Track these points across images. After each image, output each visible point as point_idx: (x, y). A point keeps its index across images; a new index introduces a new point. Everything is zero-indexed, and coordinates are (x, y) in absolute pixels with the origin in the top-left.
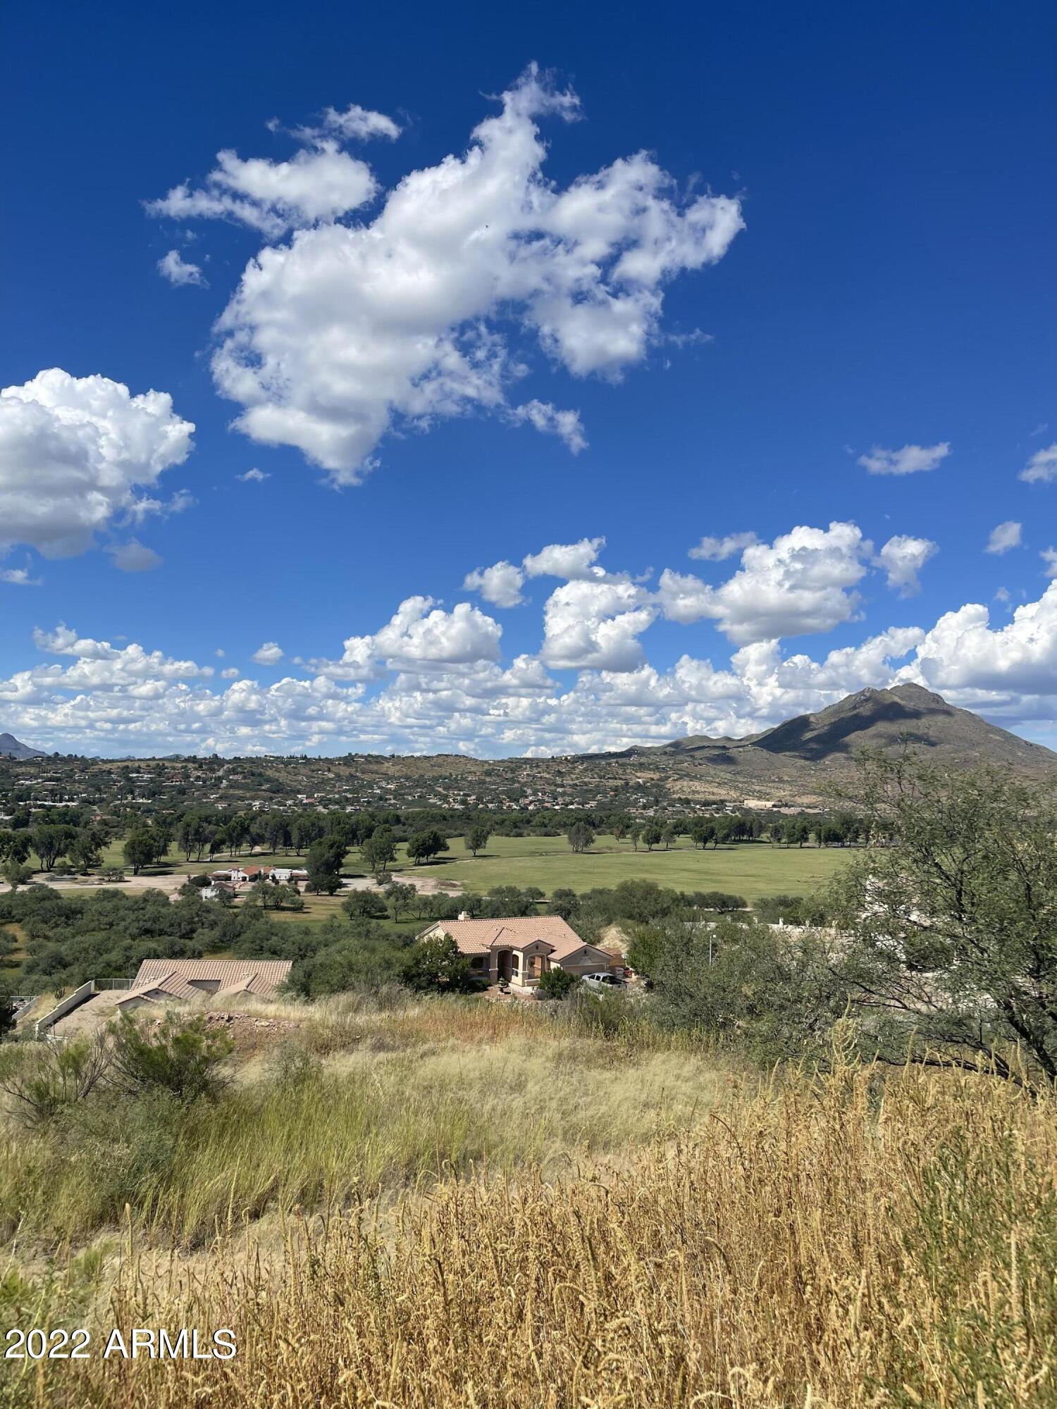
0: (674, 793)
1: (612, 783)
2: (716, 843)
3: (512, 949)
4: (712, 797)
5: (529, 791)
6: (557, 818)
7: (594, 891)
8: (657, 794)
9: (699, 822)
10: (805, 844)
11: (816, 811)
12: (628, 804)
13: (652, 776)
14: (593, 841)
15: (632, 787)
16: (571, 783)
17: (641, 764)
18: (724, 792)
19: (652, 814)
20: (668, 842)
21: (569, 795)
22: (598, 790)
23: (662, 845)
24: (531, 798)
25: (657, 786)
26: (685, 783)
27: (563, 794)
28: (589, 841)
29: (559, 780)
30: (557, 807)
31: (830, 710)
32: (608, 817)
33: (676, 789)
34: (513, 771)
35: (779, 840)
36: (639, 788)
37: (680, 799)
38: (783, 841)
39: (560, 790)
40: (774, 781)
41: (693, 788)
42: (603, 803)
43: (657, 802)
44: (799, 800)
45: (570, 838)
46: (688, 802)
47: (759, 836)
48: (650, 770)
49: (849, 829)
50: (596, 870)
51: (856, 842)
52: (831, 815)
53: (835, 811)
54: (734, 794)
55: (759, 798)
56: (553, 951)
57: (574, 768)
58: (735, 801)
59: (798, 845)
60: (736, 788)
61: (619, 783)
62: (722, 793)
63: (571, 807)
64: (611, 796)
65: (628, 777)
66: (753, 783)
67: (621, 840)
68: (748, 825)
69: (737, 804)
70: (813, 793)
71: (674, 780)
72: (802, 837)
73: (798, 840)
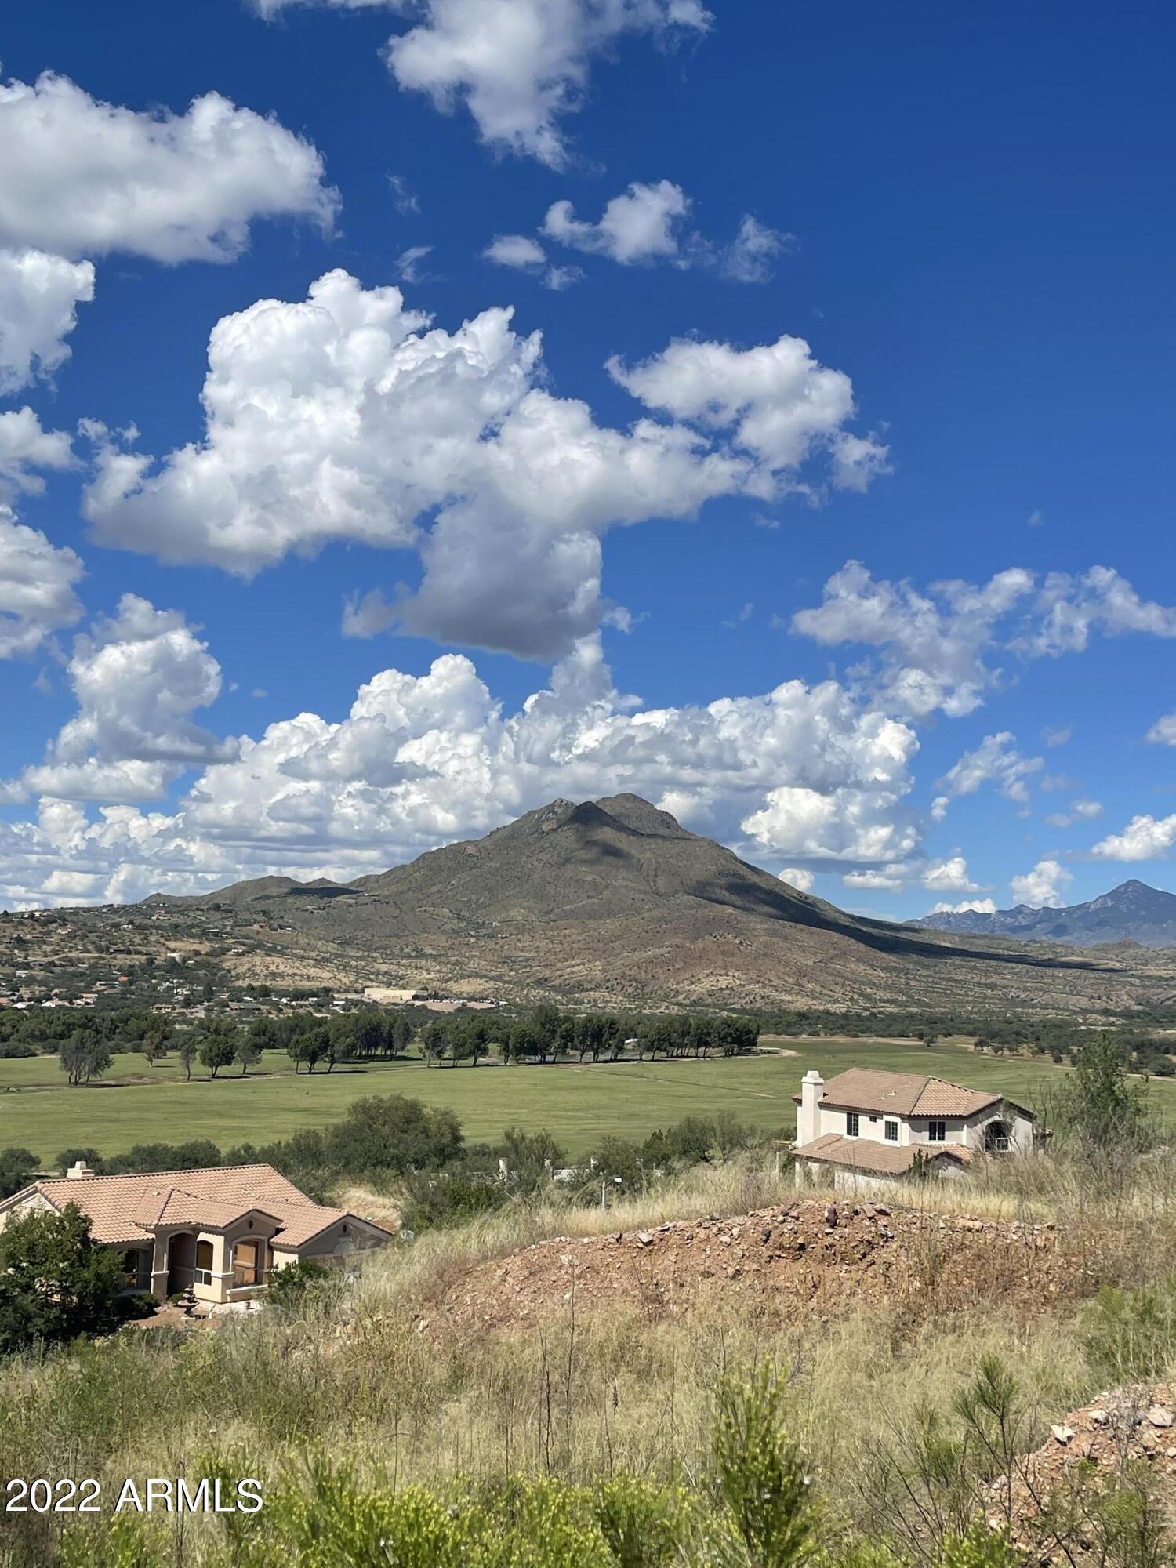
0: (237, 977)
1: (122, 960)
2: (333, 1062)
3: (197, 1229)
4: (305, 984)
6: (25, 1026)
7: (137, 1150)
8: (208, 978)
9: (297, 1025)
10: (481, 1060)
11: (486, 1005)
12: (154, 998)
13: (197, 947)
14: (109, 1063)
15: (159, 968)
16: (46, 960)
17: (175, 927)
18: (326, 975)
19: (202, 1014)
20: (245, 1062)
21: (41, 983)
22: (95, 973)
23: (236, 1068)
25: (207, 966)
26: (258, 960)
27: (30, 981)
28: (101, 1064)
29: (19, 956)
30: (20, 1005)
31: (499, 835)
32: (126, 1021)
33: (242, 970)
35: (439, 1054)
36: (174, 969)
37: (251, 988)
38: (446, 1055)
39: (23, 974)
40: (409, 957)
41: (273, 968)
42: (108, 996)
43: (209, 994)
44: (455, 987)
45: (64, 1060)
46: (265, 992)
47: (403, 1049)
48: (193, 936)
49: (553, 1032)
50: (123, 1116)
51: (564, 1053)
52: (509, 1011)
53: (516, 1005)
54: (345, 979)
55: (389, 985)
56: (279, 1231)
57: (49, 933)
58: (347, 991)
59: (471, 1061)
60: (346, 968)
61: (137, 960)
62: (324, 977)
63: (48, 1004)
64: (123, 984)
65: (152, 949)
66: (375, 960)
67: (156, 1062)
68: (385, 1029)
69: (352, 996)
70: (475, 975)
71: (238, 955)
72: (478, 1047)
73: (471, 1053)
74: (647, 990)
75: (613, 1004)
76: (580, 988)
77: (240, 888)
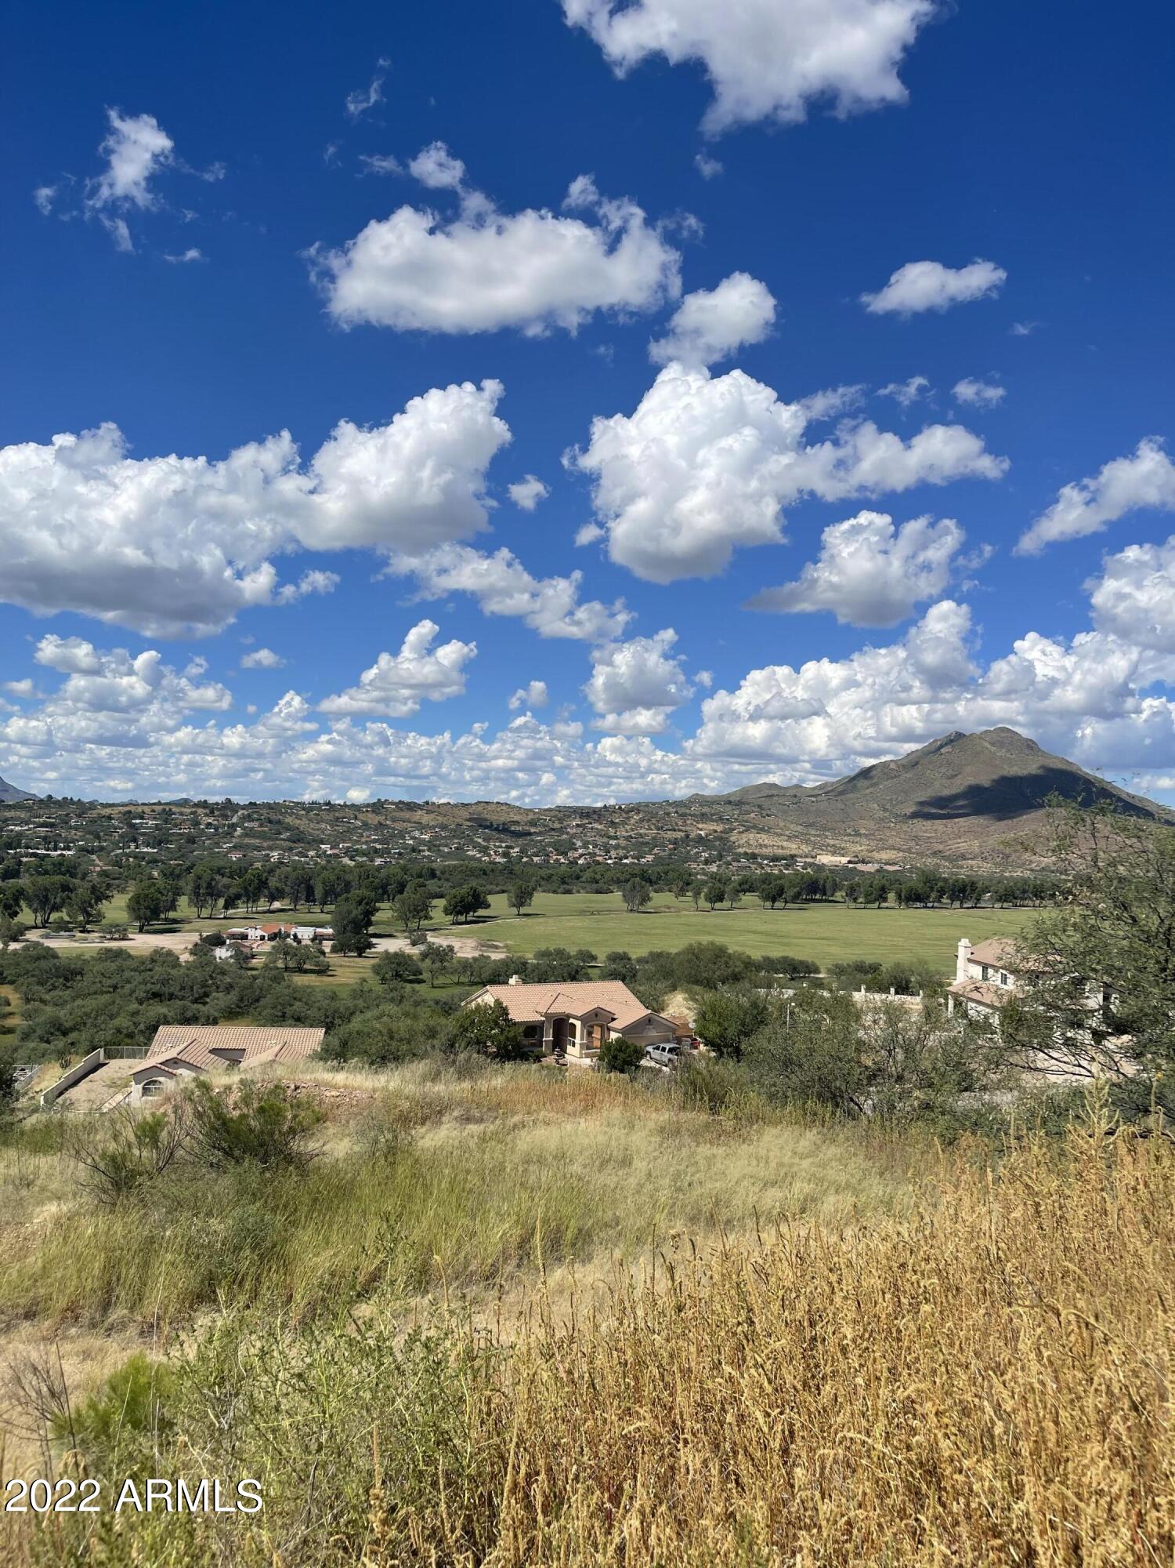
0: (739, 846)
1: (670, 835)
2: (786, 902)
3: (569, 1016)
4: (780, 852)
5: (579, 844)
6: (609, 875)
7: (651, 954)
8: (721, 847)
9: (767, 879)
10: (883, 905)
11: (896, 868)
12: (687, 859)
13: (716, 828)
14: (649, 899)
15: (692, 840)
16: (625, 834)
17: (703, 815)
18: (794, 846)
19: (715, 870)
20: (732, 900)
21: (623, 848)
22: (655, 843)
23: (726, 904)
24: (580, 851)
25: (721, 839)
26: (751, 836)
27: (617, 847)
28: (645, 899)
29: (612, 831)
30: (609, 862)
31: (913, 756)
32: (666, 873)
33: (742, 842)
34: (561, 821)
35: (855, 900)
36: (701, 841)
37: (746, 853)
38: (860, 900)
39: (613, 842)
40: (850, 835)
41: (761, 841)
42: (661, 857)
43: (720, 857)
44: (876, 855)
45: (624, 896)
46: (754, 856)
47: (832, 895)
48: (714, 821)
49: (932, 888)
50: (653, 931)
51: (940, 902)
52: (911, 872)
53: (917, 868)
54: (805, 849)
55: (834, 853)
56: (613, 1019)
57: (628, 818)
58: (806, 857)
59: (876, 905)
60: (808, 842)
61: (679, 835)
62: (792, 847)
63: (625, 861)
64: (670, 850)
65: (688, 828)
66: (827, 837)
67: (681, 898)
68: (821, 882)
69: (809, 860)
70: (893, 848)
71: (740, 833)
72: (881, 896)
73: (876, 900)
74: (1010, 859)
75: (983, 869)
76: (963, 857)
77: (745, 791)
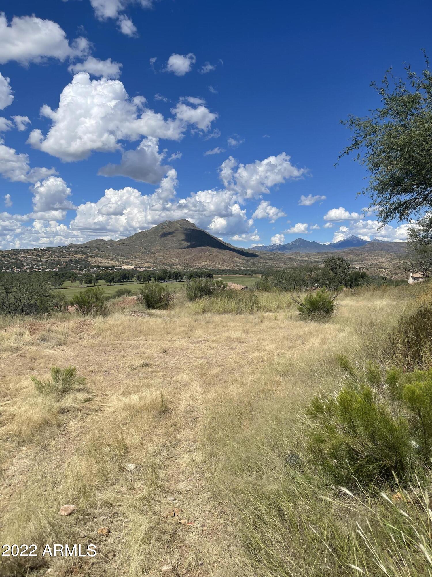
0: (92, 263)
1: (64, 259)
2: (115, 283)
4: (108, 265)
5: (25, 264)
8: (85, 263)
9: (107, 275)
10: (150, 282)
11: (151, 269)
12: (72, 268)
13: (82, 256)
14: (63, 284)
15: (73, 261)
16: (45, 260)
17: (76, 251)
18: (113, 262)
19: (84, 272)
20: (95, 283)
21: (45, 265)
22: (57, 263)
23: (93, 284)
24: (27, 267)
25: (84, 261)
26: (96, 259)
27: (42, 265)
28: (61, 284)
29: (39, 259)
30: (40, 271)
31: (153, 229)
32: (66, 274)
33: (93, 262)
34: (15, 255)
35: (140, 281)
36: (76, 261)
37: (95, 266)
38: (142, 281)
39: (40, 263)
40: (133, 258)
41: (100, 261)
42: (61, 268)
44: (144, 265)
46: (99, 267)
47: (132, 279)
48: (81, 254)
49: (166, 275)
51: (169, 280)
52: (156, 271)
53: (158, 269)
54: (118, 264)
55: (128, 265)
57: (46, 253)
58: (118, 266)
59: (148, 282)
60: (118, 261)
61: (68, 259)
62: (113, 263)
63: (47, 270)
64: (64, 265)
65: (71, 257)
66: (125, 259)
67: (74, 283)
68: (127, 275)
69: (119, 267)
70: (149, 262)
71: (92, 258)
72: (149, 279)
73: (147, 280)
74: (189, 265)
75: (180, 268)
76: (173, 265)
77: (91, 242)
